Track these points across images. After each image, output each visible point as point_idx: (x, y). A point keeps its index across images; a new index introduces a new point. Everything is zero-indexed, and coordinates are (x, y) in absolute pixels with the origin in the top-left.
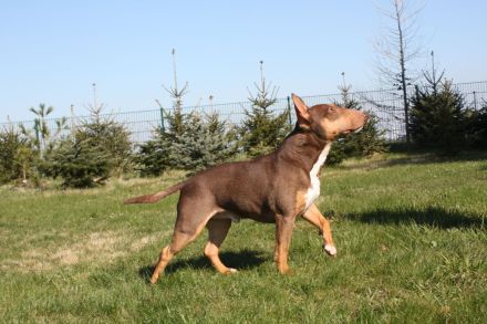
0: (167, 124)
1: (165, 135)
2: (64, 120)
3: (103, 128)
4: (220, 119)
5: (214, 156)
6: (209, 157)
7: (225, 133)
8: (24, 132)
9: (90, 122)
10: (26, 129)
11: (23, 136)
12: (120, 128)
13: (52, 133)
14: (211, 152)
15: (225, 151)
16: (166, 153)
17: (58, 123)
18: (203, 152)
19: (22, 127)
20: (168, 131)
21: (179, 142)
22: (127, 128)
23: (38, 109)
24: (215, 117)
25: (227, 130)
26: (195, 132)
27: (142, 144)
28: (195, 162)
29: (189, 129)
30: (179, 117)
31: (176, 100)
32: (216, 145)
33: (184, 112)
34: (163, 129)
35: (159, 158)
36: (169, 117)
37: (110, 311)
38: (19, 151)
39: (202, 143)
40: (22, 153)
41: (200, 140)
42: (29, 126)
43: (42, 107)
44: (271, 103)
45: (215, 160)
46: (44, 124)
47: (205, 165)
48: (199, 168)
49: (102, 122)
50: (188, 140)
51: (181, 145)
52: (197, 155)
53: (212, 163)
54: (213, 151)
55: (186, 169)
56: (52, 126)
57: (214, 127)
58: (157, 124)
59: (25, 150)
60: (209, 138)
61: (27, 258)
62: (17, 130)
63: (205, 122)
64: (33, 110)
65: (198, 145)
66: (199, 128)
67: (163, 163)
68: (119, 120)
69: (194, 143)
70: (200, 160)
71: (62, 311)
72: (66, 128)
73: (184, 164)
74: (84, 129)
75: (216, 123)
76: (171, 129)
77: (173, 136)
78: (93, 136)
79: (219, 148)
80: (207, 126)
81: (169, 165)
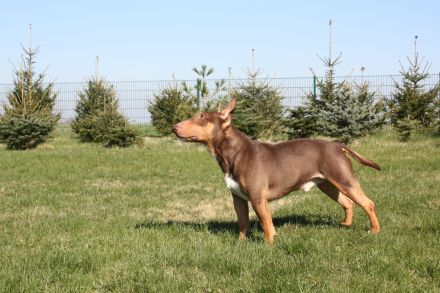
0: (318, 92)
1: (315, 102)
2: (223, 83)
3: (258, 91)
4: (370, 91)
5: (360, 126)
6: (355, 126)
7: (374, 104)
8: (186, 90)
9: (246, 85)
10: (188, 86)
11: (184, 93)
12: (273, 93)
13: (211, 92)
14: (357, 121)
15: (371, 121)
16: (314, 119)
17: (217, 84)
18: (349, 121)
19: (184, 84)
20: (318, 98)
21: (328, 110)
22: (280, 93)
23: (200, 69)
24: (364, 88)
25: (376, 101)
26: (343, 101)
27: (292, 108)
28: (341, 130)
29: (338, 99)
30: (331, 86)
31: (329, 69)
32: (363, 116)
33: (336, 81)
34: (315, 96)
35: (308, 123)
36: (321, 85)
38: (180, 106)
39: (349, 113)
40: (182, 109)
41: (348, 110)
42: (191, 85)
43: (204, 68)
44: (422, 78)
45: (361, 130)
46: (204, 84)
47: (351, 134)
48: (344, 136)
49: (257, 85)
50: (336, 108)
51: (328, 113)
52: (343, 123)
53: (358, 133)
54: (360, 121)
55: (332, 136)
56: (211, 86)
57: (363, 98)
58: (309, 90)
59: (185, 107)
60: (356, 109)
62: (180, 88)
63: (355, 93)
64: (196, 71)
65: (345, 114)
66: (348, 98)
67: (311, 128)
68: (273, 85)
69: (341, 111)
70: (346, 129)
72: (224, 89)
73: (330, 131)
74: (241, 91)
75: (366, 94)
76: (322, 97)
77: (323, 104)
78: (249, 98)
79: (366, 118)
80: (356, 96)
81: (317, 130)
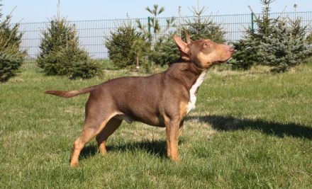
0: (256, 27)
1: (254, 36)
2: (173, 19)
3: (203, 27)
4: (302, 25)
5: (295, 56)
6: (291, 55)
7: (306, 37)
8: (140, 27)
9: (193, 22)
10: (142, 25)
11: (138, 30)
12: (217, 28)
13: (162, 29)
14: (292, 51)
15: (305, 51)
16: (255, 51)
17: (168, 22)
18: (286, 51)
19: (139, 22)
20: (256, 32)
21: (265, 42)
22: (223, 28)
23: (152, 8)
24: (298, 22)
25: (308, 34)
26: (281, 34)
27: (235, 42)
28: (279, 60)
29: (275, 32)
30: (267, 21)
31: (265, 6)
32: (298, 46)
33: (272, 17)
34: (253, 30)
35: (249, 54)
36: (258, 21)
37: (209, 176)
38: (135, 42)
39: (286, 44)
40: (137, 44)
41: (285, 42)
42: (144, 23)
43: (156, 7)
45: (296, 59)
46: (157, 22)
47: (288, 63)
48: (281, 65)
49: (202, 22)
50: (274, 40)
51: (267, 45)
52: (280, 53)
53: (294, 61)
54: (294, 52)
55: (271, 65)
56: (162, 24)
57: (297, 31)
58: (247, 26)
59: (140, 42)
60: (291, 41)
61: (141, 129)
62: (134, 25)
63: (289, 27)
64: (148, 10)
65: (282, 45)
66: (284, 31)
67: (252, 59)
68: (217, 21)
69: (279, 43)
70: (283, 58)
71: (170, 173)
72: (174, 26)
73: (269, 60)
74: (188, 27)
75: (298, 28)
76: (260, 31)
77: (260, 37)
78: (195, 33)
79: (300, 49)
80: (291, 30)
81: (257, 60)
